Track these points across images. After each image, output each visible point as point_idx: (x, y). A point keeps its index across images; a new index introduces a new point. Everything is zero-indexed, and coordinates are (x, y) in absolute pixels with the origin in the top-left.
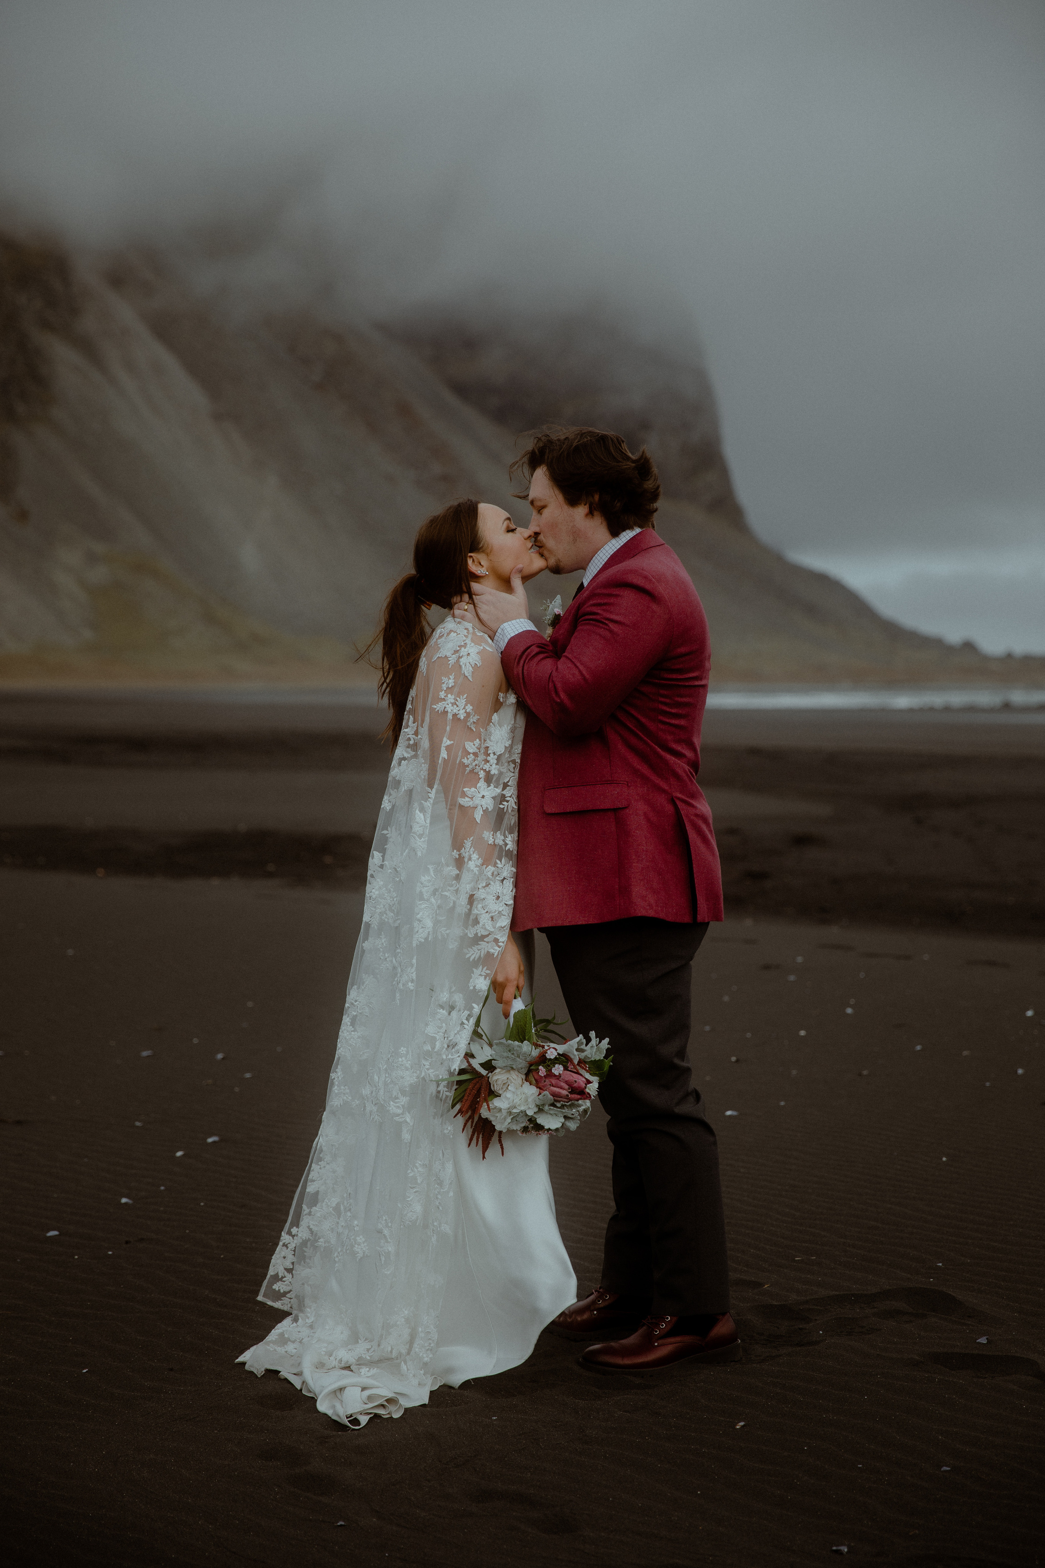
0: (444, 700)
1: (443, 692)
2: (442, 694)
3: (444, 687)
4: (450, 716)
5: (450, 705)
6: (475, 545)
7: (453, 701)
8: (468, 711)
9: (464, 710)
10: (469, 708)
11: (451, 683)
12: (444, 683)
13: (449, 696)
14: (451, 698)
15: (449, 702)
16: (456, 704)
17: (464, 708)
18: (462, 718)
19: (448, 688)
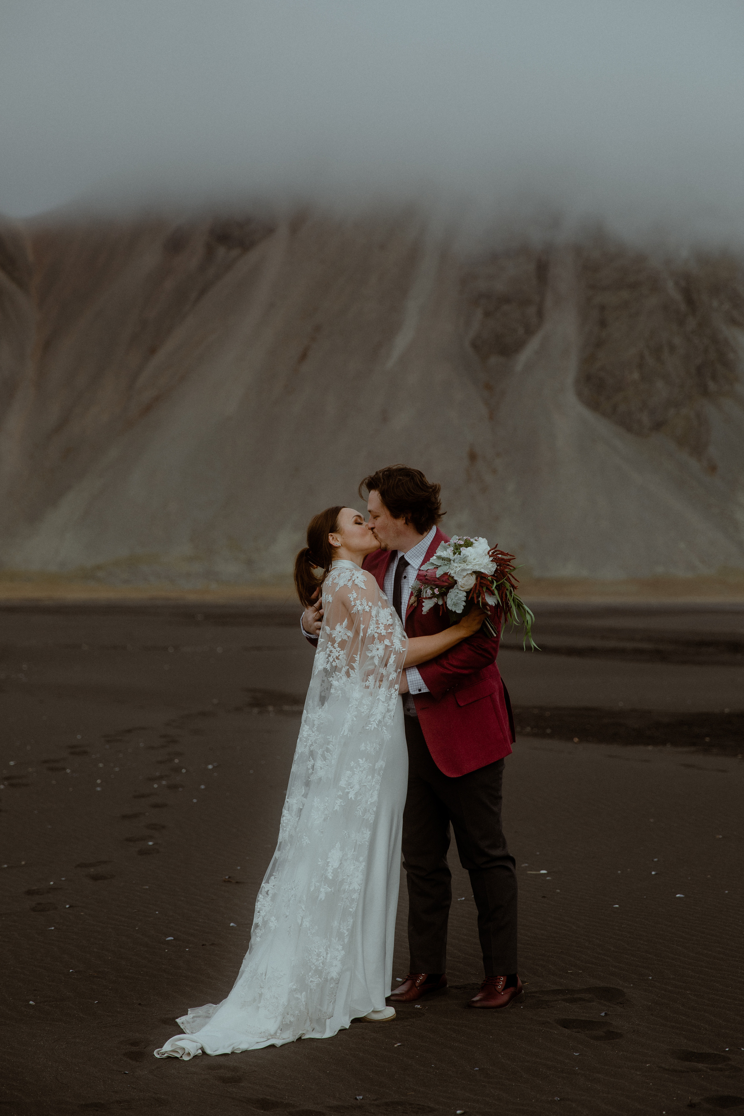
0: (355, 605)
1: (353, 602)
2: (353, 603)
3: (352, 599)
4: (361, 612)
5: (360, 606)
6: (334, 528)
7: (360, 603)
8: (370, 606)
9: (368, 606)
10: (370, 604)
11: (355, 595)
12: (350, 597)
13: (357, 602)
14: (358, 602)
15: (358, 605)
16: (362, 604)
17: (367, 605)
18: (368, 611)
19: (354, 599)
